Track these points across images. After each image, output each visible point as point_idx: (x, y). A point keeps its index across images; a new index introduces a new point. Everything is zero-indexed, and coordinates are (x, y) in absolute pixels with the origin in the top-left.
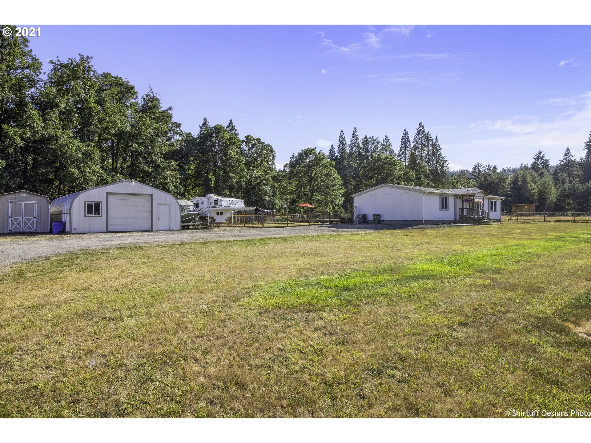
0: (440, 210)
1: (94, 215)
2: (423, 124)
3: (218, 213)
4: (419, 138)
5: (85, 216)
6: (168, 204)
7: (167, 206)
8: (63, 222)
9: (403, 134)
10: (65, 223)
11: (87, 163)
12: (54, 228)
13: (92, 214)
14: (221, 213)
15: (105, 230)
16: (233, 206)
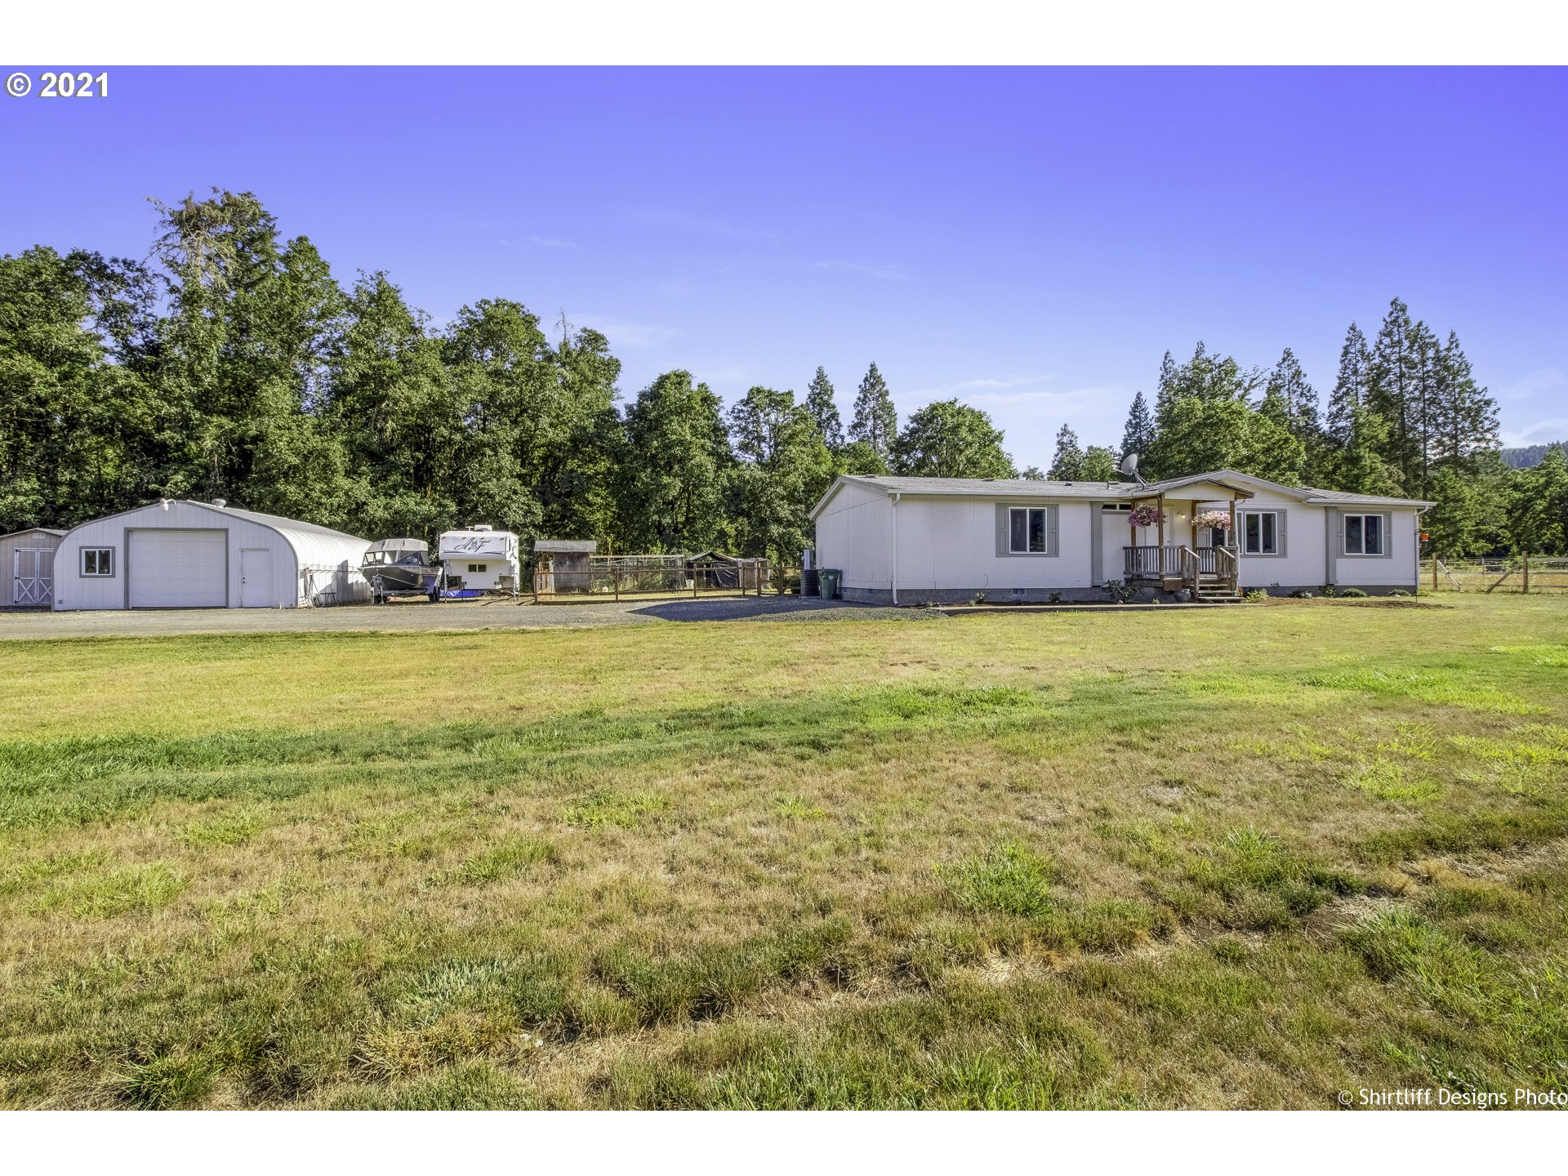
0: (1000, 553)
1: (98, 573)
2: (1401, 301)
3: (472, 568)
4: (1393, 345)
5: (81, 576)
6: (266, 550)
7: (264, 553)
9: (1347, 339)
14: (483, 568)
15: (121, 605)
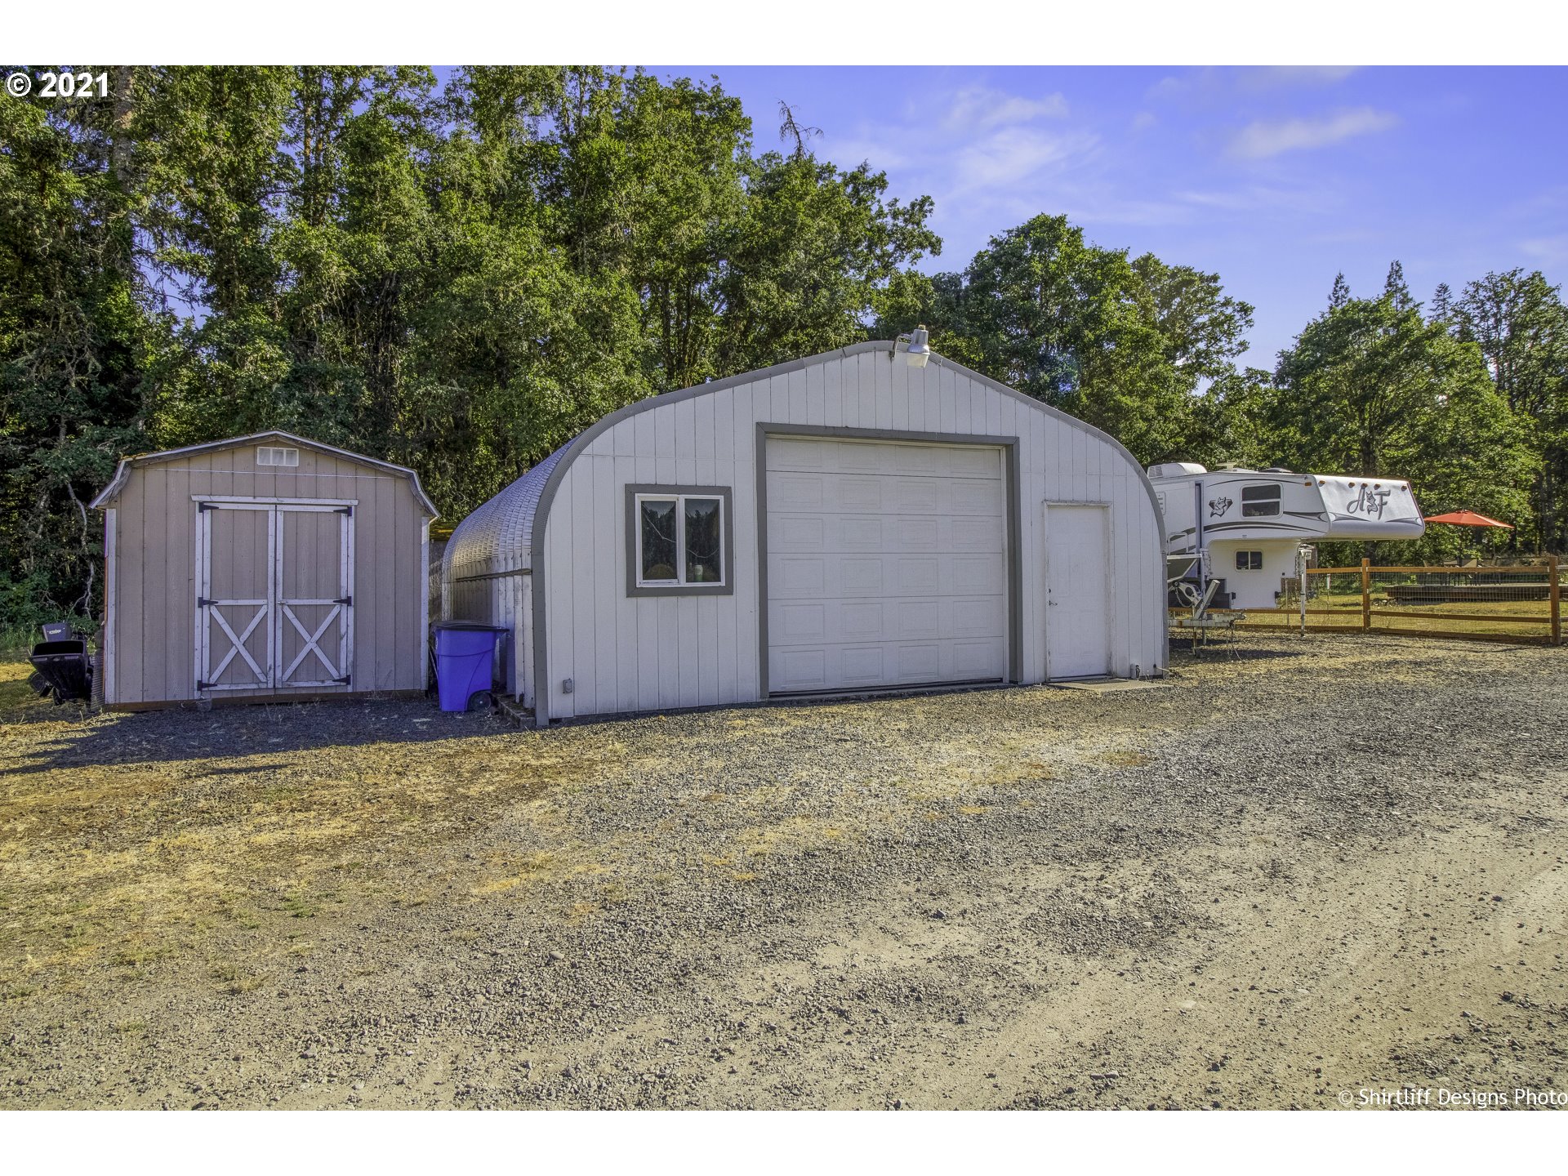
1: (682, 582)
3: (1242, 560)
5: (632, 591)
6: (1102, 506)
7: (1095, 515)
8: (496, 631)
10: (508, 633)
11: (593, 359)
12: (444, 664)
13: (674, 575)
14: (1256, 561)
15: (752, 687)
16: (1372, 518)
